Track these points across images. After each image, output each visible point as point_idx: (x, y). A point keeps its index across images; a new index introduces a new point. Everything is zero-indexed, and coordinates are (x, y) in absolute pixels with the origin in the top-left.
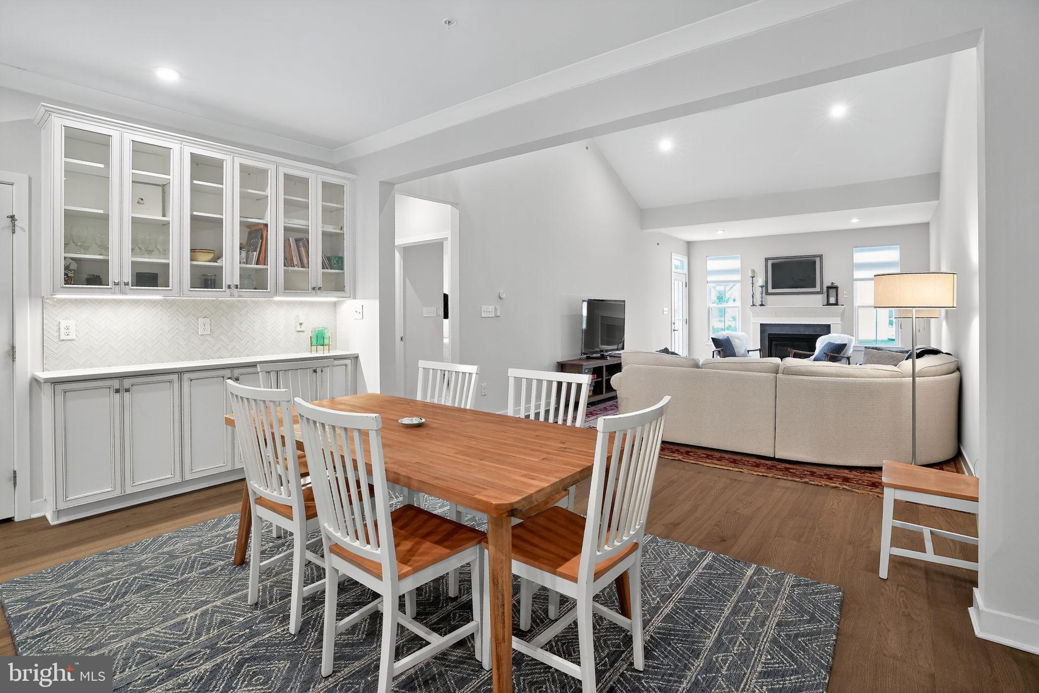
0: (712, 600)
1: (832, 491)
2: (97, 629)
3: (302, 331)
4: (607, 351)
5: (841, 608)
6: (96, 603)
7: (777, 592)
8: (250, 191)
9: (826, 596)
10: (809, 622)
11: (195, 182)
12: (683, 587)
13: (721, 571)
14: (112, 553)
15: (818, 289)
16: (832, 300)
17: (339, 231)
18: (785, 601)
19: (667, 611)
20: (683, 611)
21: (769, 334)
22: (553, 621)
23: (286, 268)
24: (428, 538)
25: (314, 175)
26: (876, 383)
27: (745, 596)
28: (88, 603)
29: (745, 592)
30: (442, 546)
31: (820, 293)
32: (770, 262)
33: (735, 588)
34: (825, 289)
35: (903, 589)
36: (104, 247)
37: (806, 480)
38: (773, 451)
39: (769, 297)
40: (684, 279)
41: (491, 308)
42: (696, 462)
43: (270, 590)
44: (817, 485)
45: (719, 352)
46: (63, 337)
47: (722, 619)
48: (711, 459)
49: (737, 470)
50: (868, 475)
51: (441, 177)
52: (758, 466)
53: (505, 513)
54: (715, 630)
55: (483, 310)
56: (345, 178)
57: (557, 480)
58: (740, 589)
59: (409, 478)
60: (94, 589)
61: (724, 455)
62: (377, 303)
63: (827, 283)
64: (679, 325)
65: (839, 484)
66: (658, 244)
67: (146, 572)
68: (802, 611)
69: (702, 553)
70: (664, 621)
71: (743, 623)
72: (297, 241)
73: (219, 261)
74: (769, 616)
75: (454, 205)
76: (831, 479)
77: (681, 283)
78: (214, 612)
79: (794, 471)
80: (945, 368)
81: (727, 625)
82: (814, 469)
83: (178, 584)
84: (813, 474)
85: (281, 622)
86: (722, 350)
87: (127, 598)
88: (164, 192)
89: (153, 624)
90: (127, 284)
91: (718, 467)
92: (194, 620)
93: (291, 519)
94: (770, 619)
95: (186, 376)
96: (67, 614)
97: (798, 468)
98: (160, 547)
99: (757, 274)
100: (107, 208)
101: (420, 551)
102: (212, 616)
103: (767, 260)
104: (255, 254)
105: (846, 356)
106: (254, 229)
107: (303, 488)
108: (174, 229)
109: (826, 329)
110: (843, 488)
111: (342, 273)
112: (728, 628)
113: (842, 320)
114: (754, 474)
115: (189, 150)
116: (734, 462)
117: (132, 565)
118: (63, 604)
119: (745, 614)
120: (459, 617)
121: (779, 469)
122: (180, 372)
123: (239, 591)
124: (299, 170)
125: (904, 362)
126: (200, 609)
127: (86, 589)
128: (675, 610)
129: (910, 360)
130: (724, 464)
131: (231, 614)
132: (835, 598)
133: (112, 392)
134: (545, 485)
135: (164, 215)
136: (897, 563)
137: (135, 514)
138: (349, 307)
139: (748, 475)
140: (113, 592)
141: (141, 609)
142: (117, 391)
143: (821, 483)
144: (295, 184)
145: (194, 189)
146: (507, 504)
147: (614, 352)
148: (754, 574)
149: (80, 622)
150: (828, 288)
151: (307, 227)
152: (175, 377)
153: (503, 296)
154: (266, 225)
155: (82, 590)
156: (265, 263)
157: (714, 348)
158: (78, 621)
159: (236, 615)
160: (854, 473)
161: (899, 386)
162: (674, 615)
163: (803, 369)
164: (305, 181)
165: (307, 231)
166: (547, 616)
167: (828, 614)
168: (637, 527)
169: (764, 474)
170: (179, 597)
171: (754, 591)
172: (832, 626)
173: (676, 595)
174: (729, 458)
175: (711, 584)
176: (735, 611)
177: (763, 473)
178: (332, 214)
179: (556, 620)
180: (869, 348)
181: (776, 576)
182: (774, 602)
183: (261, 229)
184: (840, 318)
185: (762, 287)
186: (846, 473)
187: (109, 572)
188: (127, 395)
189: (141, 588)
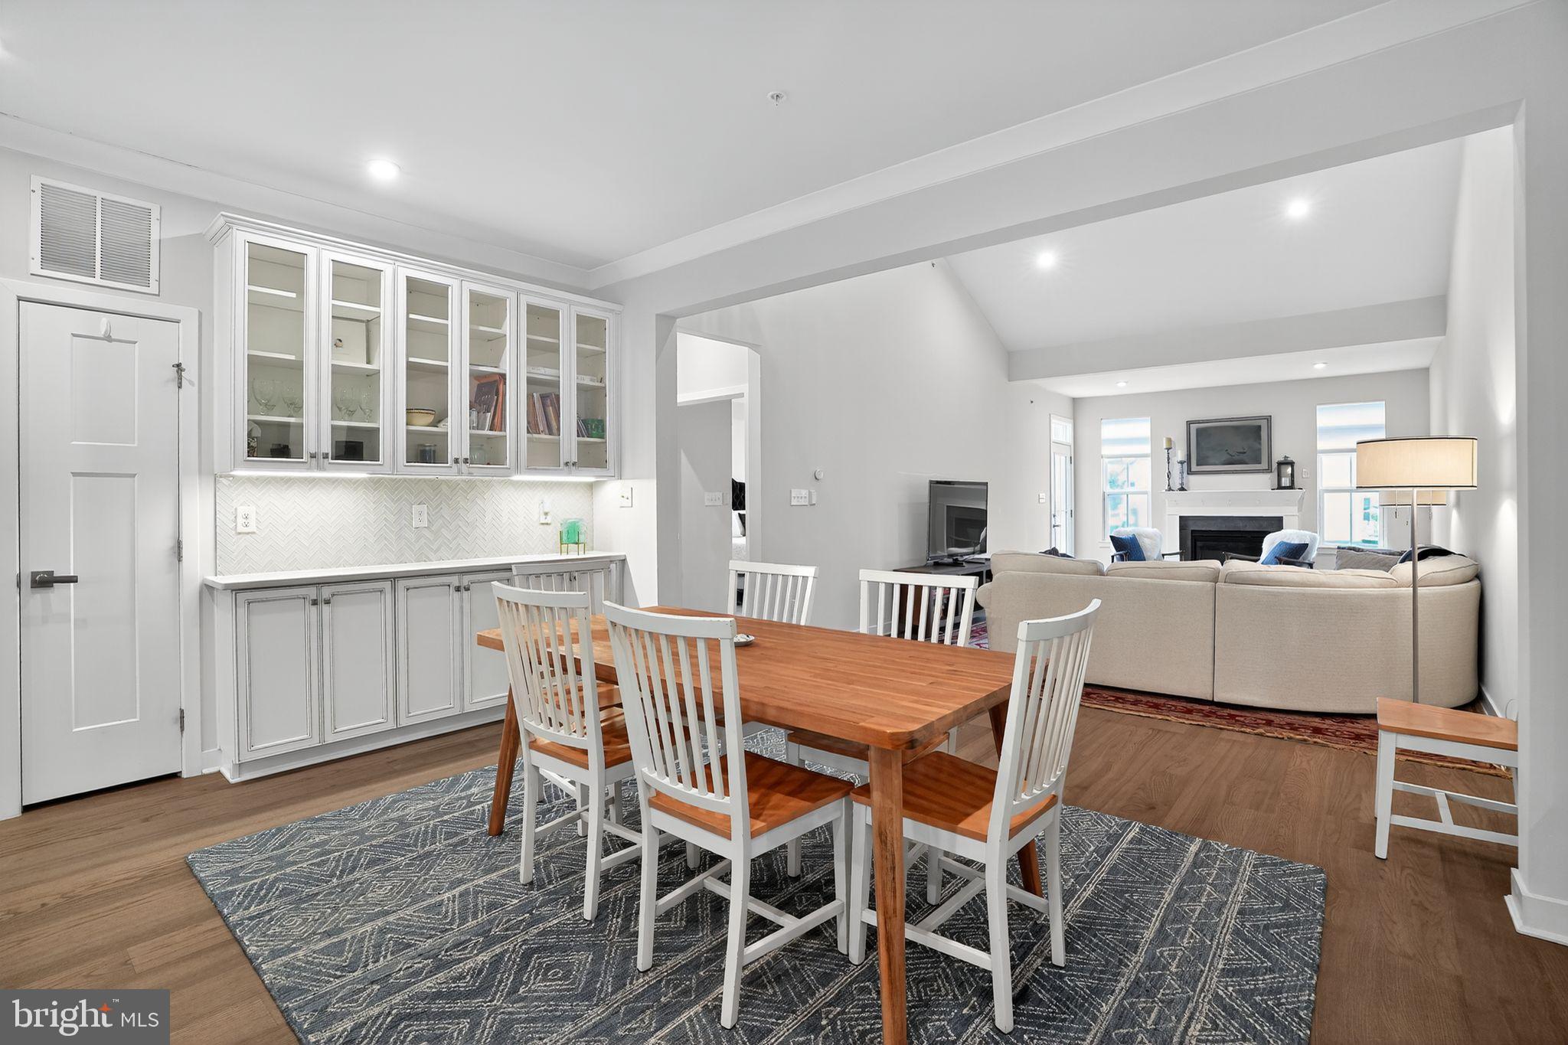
0: (1146, 883)
1: (1298, 746)
2: (329, 911)
3: (547, 524)
4: (962, 555)
5: (1325, 892)
6: (319, 880)
7: (1235, 872)
8: (482, 328)
9: (1303, 879)
10: (1282, 910)
11: (412, 316)
12: (1104, 865)
13: (1155, 846)
14: (322, 819)
15: (1264, 465)
16: (1286, 482)
17: (599, 384)
18: (1247, 884)
19: (1087, 894)
20: (1108, 896)
21: (1192, 531)
22: (933, 906)
23: (529, 435)
24: (777, 789)
25: (566, 306)
26: (1361, 595)
27: (1190, 877)
28: (309, 880)
29: (1190, 873)
30: (799, 798)
31: (1269, 470)
32: (1194, 427)
33: (1176, 868)
34: (1275, 466)
35: (1409, 871)
36: (296, 407)
37: (1262, 730)
38: (1211, 692)
39: (1192, 477)
40: (1069, 452)
41: (804, 493)
42: (1102, 707)
43: (544, 867)
44: (1277, 738)
45: (1121, 556)
46: (240, 529)
47: (1163, 905)
48: (1123, 703)
49: (1160, 717)
50: (1349, 724)
51: (736, 308)
52: (1189, 712)
53: (903, 744)
54: (1154, 919)
55: (793, 495)
56: (605, 310)
57: (961, 706)
58: (1183, 869)
59: (763, 704)
60: (310, 862)
61: (1140, 698)
62: (652, 485)
63: (1278, 457)
64: (1062, 519)
65: (1308, 736)
66: (1032, 402)
67: (374, 843)
68: (1271, 896)
69: (1125, 823)
70: (1083, 907)
71: (1193, 911)
72: (543, 397)
73: (441, 425)
74: (1226, 903)
75: (754, 347)
76: (1296, 729)
77: (1063, 458)
78: (476, 893)
79: (1242, 719)
80: (1459, 574)
81: (1170, 914)
82: (1271, 716)
83: (420, 857)
84: (1269, 723)
85: (570, 905)
86: (1126, 554)
87: (357, 874)
88: (368, 331)
89: (399, 907)
90: (326, 456)
91: (1132, 713)
92: (454, 901)
93: (586, 767)
94: (1228, 906)
95: (402, 584)
96: (285, 893)
97: (1248, 715)
98: (384, 812)
99: (1174, 444)
100: (300, 352)
101: (770, 804)
102: (476, 898)
103: (1189, 423)
104: (489, 415)
105: (1307, 562)
106: (484, 381)
107: (603, 724)
108: (385, 383)
109: (1277, 523)
110: (1315, 742)
111: (602, 443)
112: (1172, 916)
113: (1300, 510)
114: (1186, 722)
115: (404, 272)
116: (1156, 706)
117: (354, 833)
118: (276, 880)
119: (1193, 900)
120: (807, 901)
121: (1221, 717)
122: (394, 578)
123: (503, 867)
124: (545, 299)
125: (1399, 566)
126: (457, 889)
127: (301, 862)
128: (1097, 894)
129: (1409, 564)
130: (1141, 709)
131: (500, 894)
132: (1316, 881)
133: (307, 604)
134: (947, 712)
135: (368, 362)
136: (1399, 836)
137: (338, 771)
138: (613, 491)
139: (1178, 724)
140: (337, 866)
141: (380, 887)
142: (315, 603)
143: (1282, 735)
144: (542, 319)
145: (411, 326)
146: (904, 733)
147: (972, 557)
148: (1200, 851)
149: (304, 902)
150: (1280, 464)
151: (557, 379)
152: (387, 585)
153: (821, 476)
154: (503, 376)
155: (295, 863)
156: (502, 428)
157: (1113, 551)
158: (302, 900)
159: (508, 896)
160: (1328, 722)
161: (1392, 599)
162: (1097, 900)
163: (1253, 575)
164: (554, 315)
165: (556, 384)
166: (925, 900)
167: (1305, 900)
168: (1058, 773)
169: (1200, 723)
170: (425, 874)
171: (1203, 870)
172: (1315, 914)
173: (1096, 875)
174: (1148, 702)
175: (1141, 862)
176: (1179, 896)
177: (1196, 721)
178: (591, 360)
179: (938, 906)
180: (1343, 548)
181: (1231, 852)
182: (1232, 885)
183: (495, 381)
184: (1296, 508)
185: (1182, 463)
186: (1316, 722)
187: (325, 843)
188: (326, 608)
189: (372, 863)
